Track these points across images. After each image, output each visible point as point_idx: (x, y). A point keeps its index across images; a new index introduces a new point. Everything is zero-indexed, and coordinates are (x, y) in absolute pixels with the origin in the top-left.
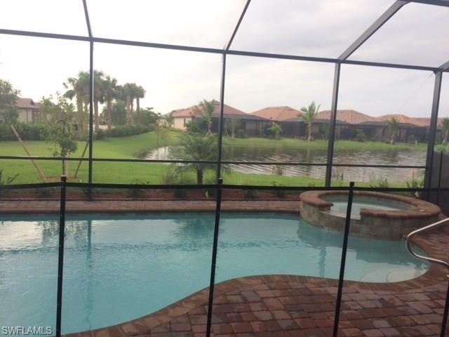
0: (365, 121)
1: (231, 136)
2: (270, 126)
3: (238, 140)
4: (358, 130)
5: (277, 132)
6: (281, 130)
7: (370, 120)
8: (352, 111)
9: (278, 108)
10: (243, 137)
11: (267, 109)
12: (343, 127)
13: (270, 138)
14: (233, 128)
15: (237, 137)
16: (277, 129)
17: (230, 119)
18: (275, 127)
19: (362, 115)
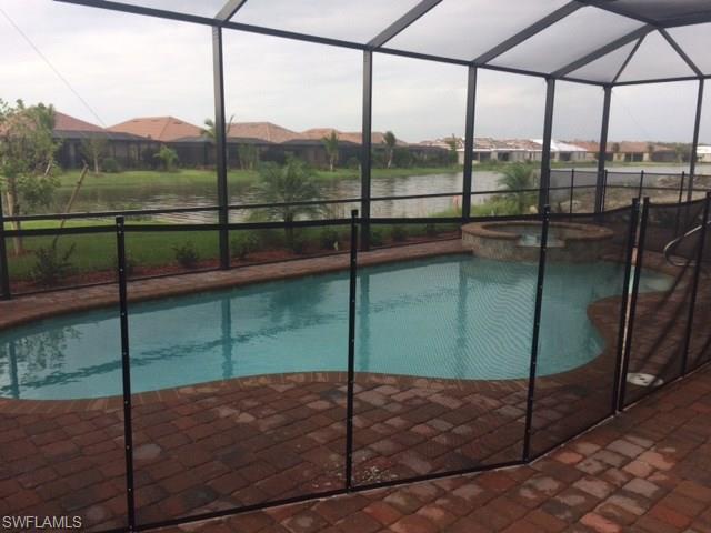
0: (290, 139)
1: (93, 170)
2: (158, 151)
3: (108, 176)
4: (286, 153)
5: (170, 160)
6: (176, 156)
7: (295, 137)
8: (269, 125)
9: (155, 120)
10: (115, 171)
11: (135, 121)
12: (264, 149)
13: (161, 171)
14: (96, 155)
15: (105, 171)
16: (170, 155)
17: (88, 141)
18: (164, 152)
19: (284, 129)
